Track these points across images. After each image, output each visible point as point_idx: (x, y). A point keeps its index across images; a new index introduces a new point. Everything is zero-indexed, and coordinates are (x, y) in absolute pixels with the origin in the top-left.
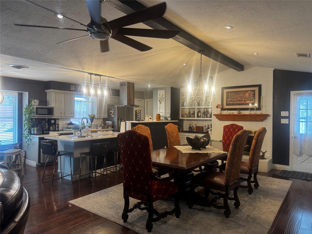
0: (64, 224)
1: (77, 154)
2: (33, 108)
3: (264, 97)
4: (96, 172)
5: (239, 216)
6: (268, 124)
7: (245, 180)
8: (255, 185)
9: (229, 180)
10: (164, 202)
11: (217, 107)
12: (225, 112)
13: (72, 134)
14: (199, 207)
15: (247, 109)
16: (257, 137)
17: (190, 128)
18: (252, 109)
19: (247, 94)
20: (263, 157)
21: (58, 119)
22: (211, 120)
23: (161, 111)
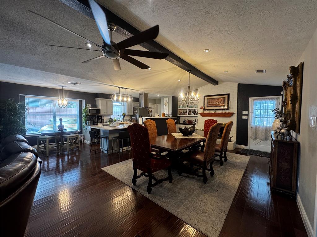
0: (94, 185)
1: (111, 138)
2: (88, 109)
3: (231, 102)
4: (123, 149)
5: (213, 182)
6: (234, 119)
7: (218, 155)
8: (224, 159)
9: (207, 158)
10: (163, 171)
11: (201, 108)
12: (206, 112)
13: (108, 125)
14: (186, 175)
15: (220, 110)
16: (227, 128)
17: (184, 121)
18: (223, 109)
19: (220, 100)
20: (230, 141)
21: (103, 116)
22: (197, 117)
23: (166, 111)
